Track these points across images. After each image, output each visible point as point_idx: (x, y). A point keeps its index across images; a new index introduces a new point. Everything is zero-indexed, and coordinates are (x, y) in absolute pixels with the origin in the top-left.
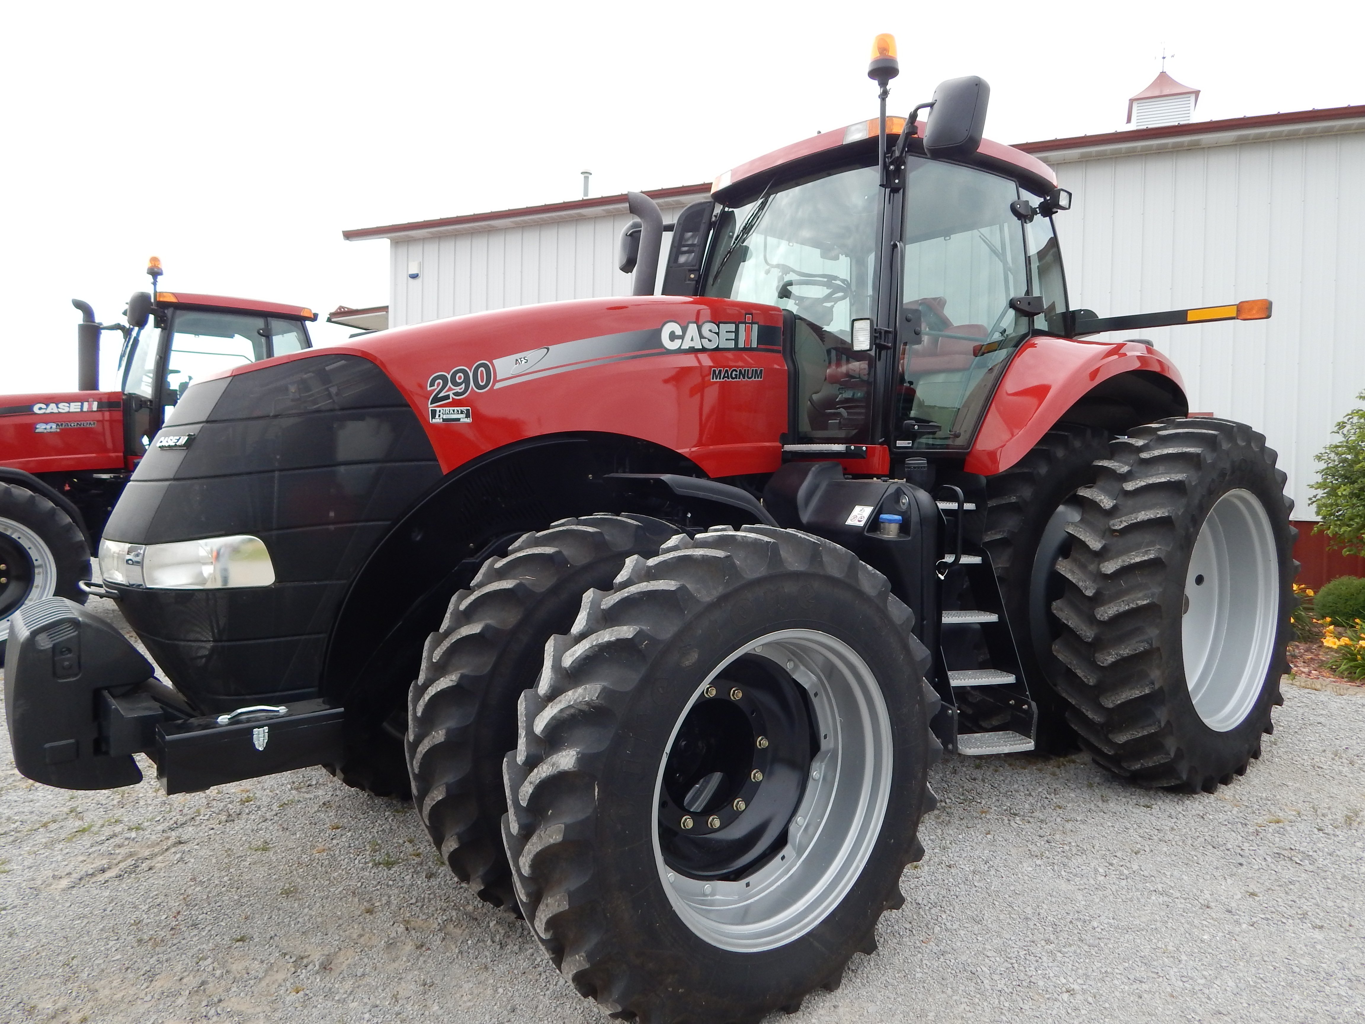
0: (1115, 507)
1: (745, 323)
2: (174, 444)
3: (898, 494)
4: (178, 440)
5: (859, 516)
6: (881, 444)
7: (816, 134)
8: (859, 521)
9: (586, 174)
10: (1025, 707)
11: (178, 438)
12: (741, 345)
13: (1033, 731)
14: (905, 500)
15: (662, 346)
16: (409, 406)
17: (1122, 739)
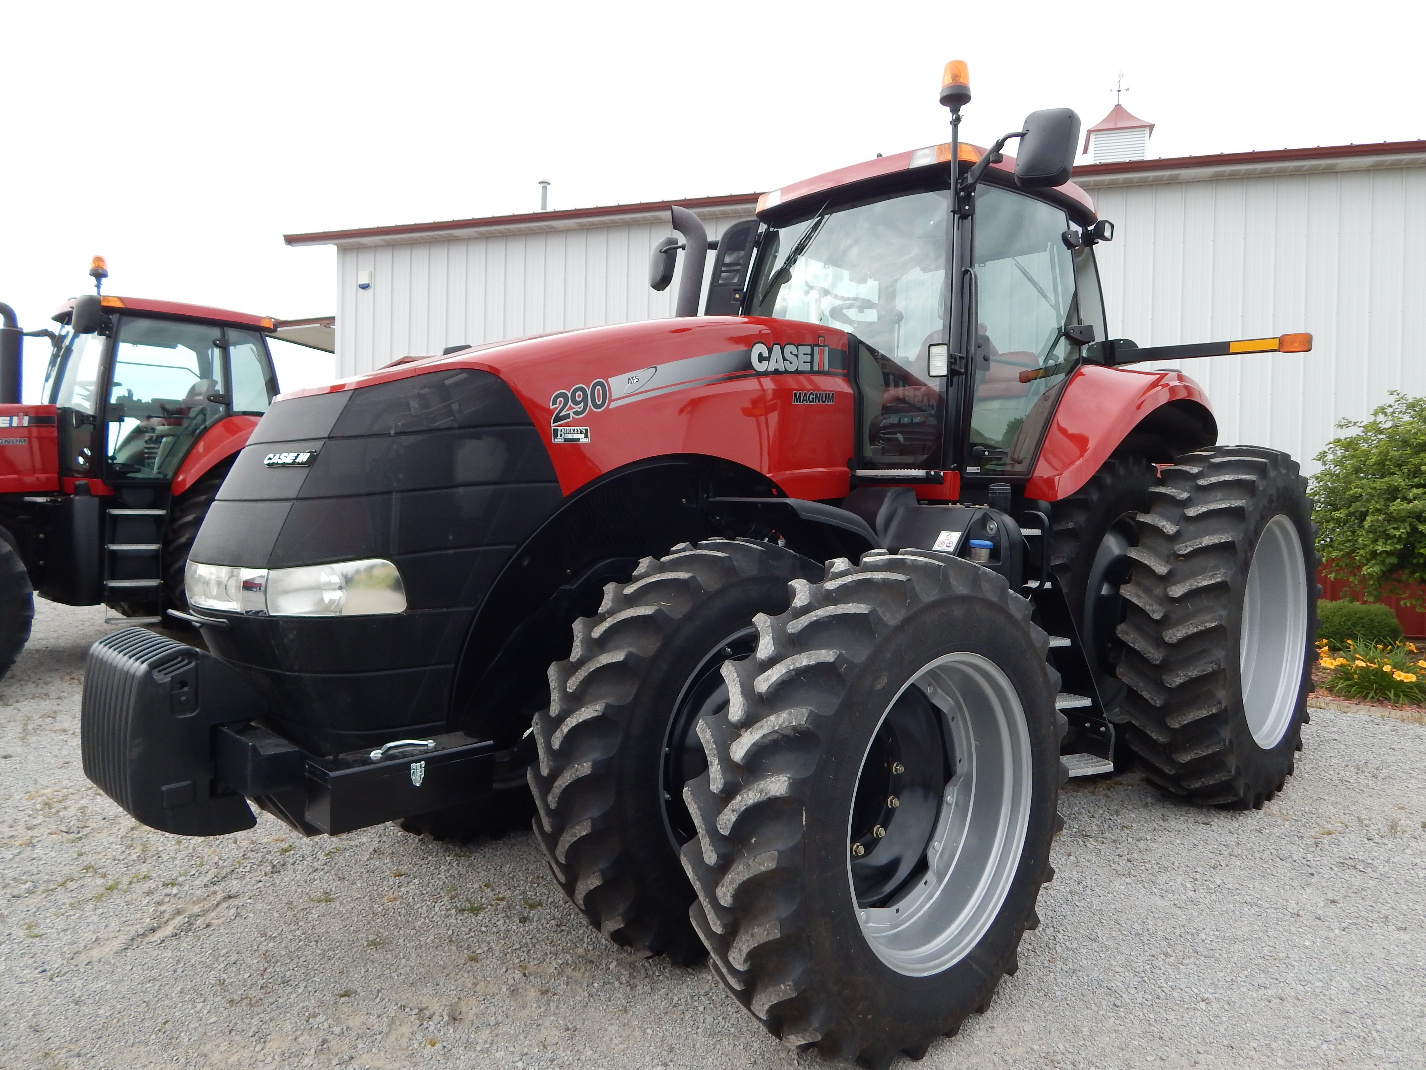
0: (1178, 533)
1: (819, 346)
2: (291, 461)
3: (985, 520)
4: (296, 458)
5: (946, 542)
6: (954, 469)
7: (876, 158)
8: (948, 547)
9: (545, 184)
10: (1103, 729)
11: (296, 454)
12: (816, 369)
13: (1111, 753)
14: (993, 526)
15: (753, 368)
16: (533, 425)
17: (1185, 758)
